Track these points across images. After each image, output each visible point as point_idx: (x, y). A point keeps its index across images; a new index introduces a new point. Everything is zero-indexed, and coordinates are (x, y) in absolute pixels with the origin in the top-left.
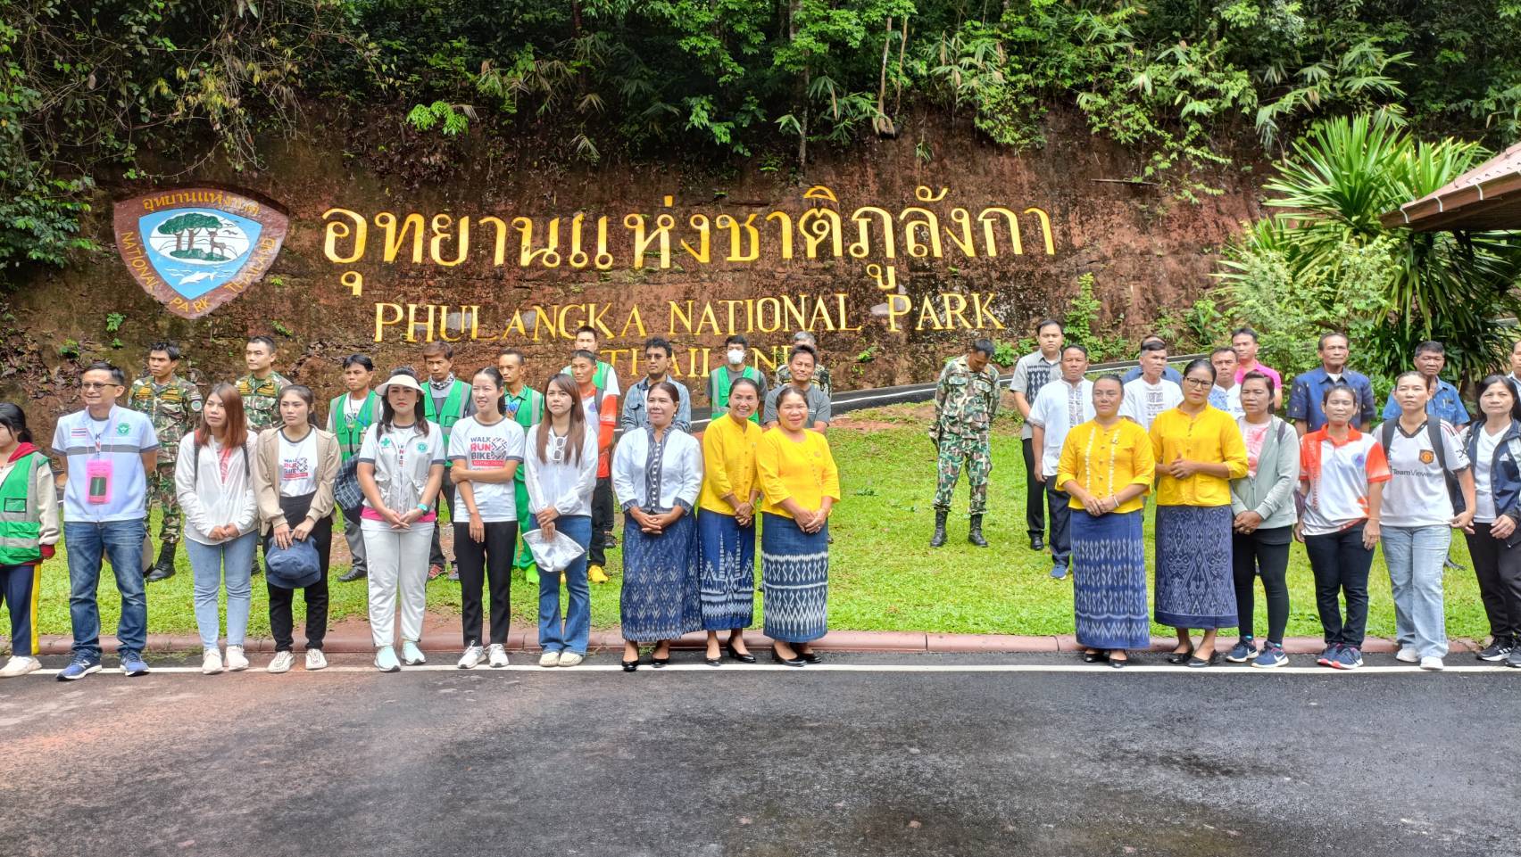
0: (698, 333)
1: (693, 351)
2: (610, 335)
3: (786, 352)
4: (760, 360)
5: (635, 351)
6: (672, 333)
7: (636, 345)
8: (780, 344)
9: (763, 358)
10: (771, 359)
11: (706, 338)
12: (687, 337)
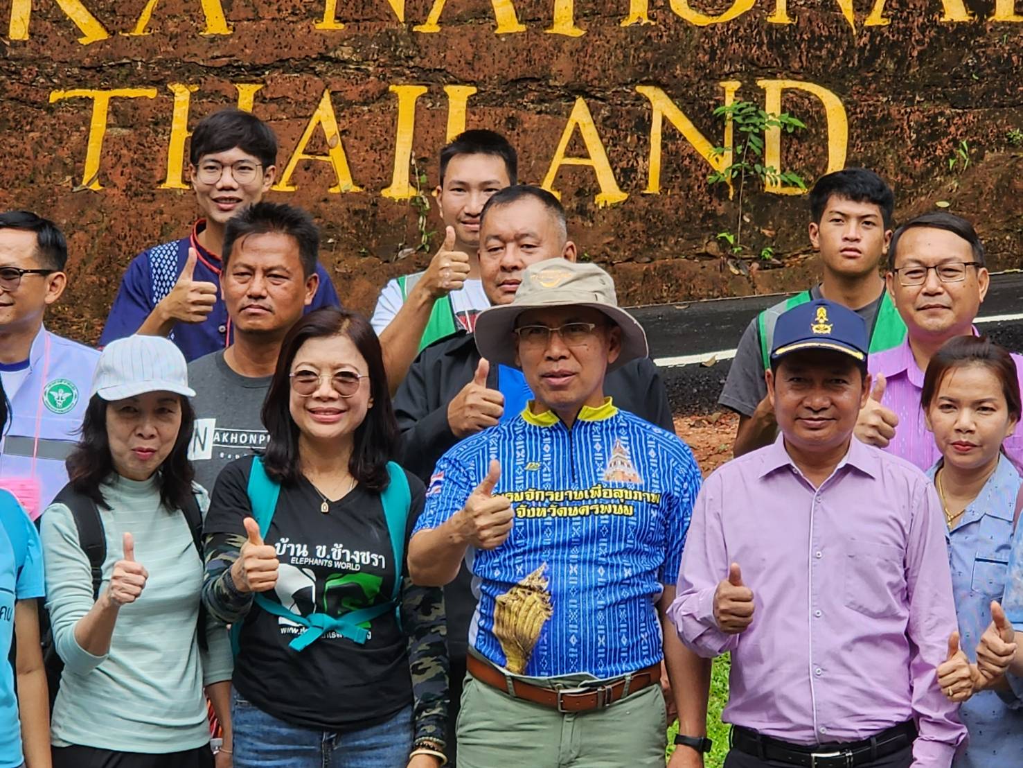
0: (430, 26)
1: (408, 95)
2: (92, 31)
3: (773, 103)
4: (670, 134)
5: (182, 95)
6: (328, 23)
7: (185, 72)
8: (752, 71)
9: (684, 126)
10: (712, 130)
11: (460, 45)
12: (388, 41)
